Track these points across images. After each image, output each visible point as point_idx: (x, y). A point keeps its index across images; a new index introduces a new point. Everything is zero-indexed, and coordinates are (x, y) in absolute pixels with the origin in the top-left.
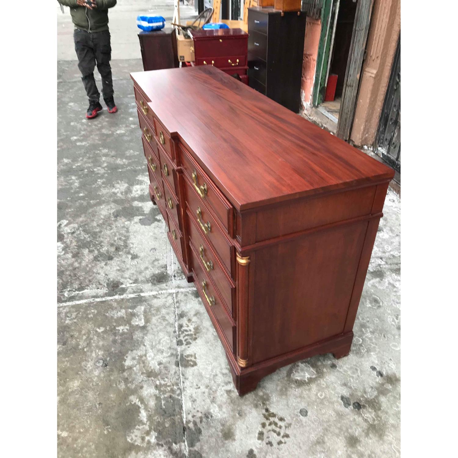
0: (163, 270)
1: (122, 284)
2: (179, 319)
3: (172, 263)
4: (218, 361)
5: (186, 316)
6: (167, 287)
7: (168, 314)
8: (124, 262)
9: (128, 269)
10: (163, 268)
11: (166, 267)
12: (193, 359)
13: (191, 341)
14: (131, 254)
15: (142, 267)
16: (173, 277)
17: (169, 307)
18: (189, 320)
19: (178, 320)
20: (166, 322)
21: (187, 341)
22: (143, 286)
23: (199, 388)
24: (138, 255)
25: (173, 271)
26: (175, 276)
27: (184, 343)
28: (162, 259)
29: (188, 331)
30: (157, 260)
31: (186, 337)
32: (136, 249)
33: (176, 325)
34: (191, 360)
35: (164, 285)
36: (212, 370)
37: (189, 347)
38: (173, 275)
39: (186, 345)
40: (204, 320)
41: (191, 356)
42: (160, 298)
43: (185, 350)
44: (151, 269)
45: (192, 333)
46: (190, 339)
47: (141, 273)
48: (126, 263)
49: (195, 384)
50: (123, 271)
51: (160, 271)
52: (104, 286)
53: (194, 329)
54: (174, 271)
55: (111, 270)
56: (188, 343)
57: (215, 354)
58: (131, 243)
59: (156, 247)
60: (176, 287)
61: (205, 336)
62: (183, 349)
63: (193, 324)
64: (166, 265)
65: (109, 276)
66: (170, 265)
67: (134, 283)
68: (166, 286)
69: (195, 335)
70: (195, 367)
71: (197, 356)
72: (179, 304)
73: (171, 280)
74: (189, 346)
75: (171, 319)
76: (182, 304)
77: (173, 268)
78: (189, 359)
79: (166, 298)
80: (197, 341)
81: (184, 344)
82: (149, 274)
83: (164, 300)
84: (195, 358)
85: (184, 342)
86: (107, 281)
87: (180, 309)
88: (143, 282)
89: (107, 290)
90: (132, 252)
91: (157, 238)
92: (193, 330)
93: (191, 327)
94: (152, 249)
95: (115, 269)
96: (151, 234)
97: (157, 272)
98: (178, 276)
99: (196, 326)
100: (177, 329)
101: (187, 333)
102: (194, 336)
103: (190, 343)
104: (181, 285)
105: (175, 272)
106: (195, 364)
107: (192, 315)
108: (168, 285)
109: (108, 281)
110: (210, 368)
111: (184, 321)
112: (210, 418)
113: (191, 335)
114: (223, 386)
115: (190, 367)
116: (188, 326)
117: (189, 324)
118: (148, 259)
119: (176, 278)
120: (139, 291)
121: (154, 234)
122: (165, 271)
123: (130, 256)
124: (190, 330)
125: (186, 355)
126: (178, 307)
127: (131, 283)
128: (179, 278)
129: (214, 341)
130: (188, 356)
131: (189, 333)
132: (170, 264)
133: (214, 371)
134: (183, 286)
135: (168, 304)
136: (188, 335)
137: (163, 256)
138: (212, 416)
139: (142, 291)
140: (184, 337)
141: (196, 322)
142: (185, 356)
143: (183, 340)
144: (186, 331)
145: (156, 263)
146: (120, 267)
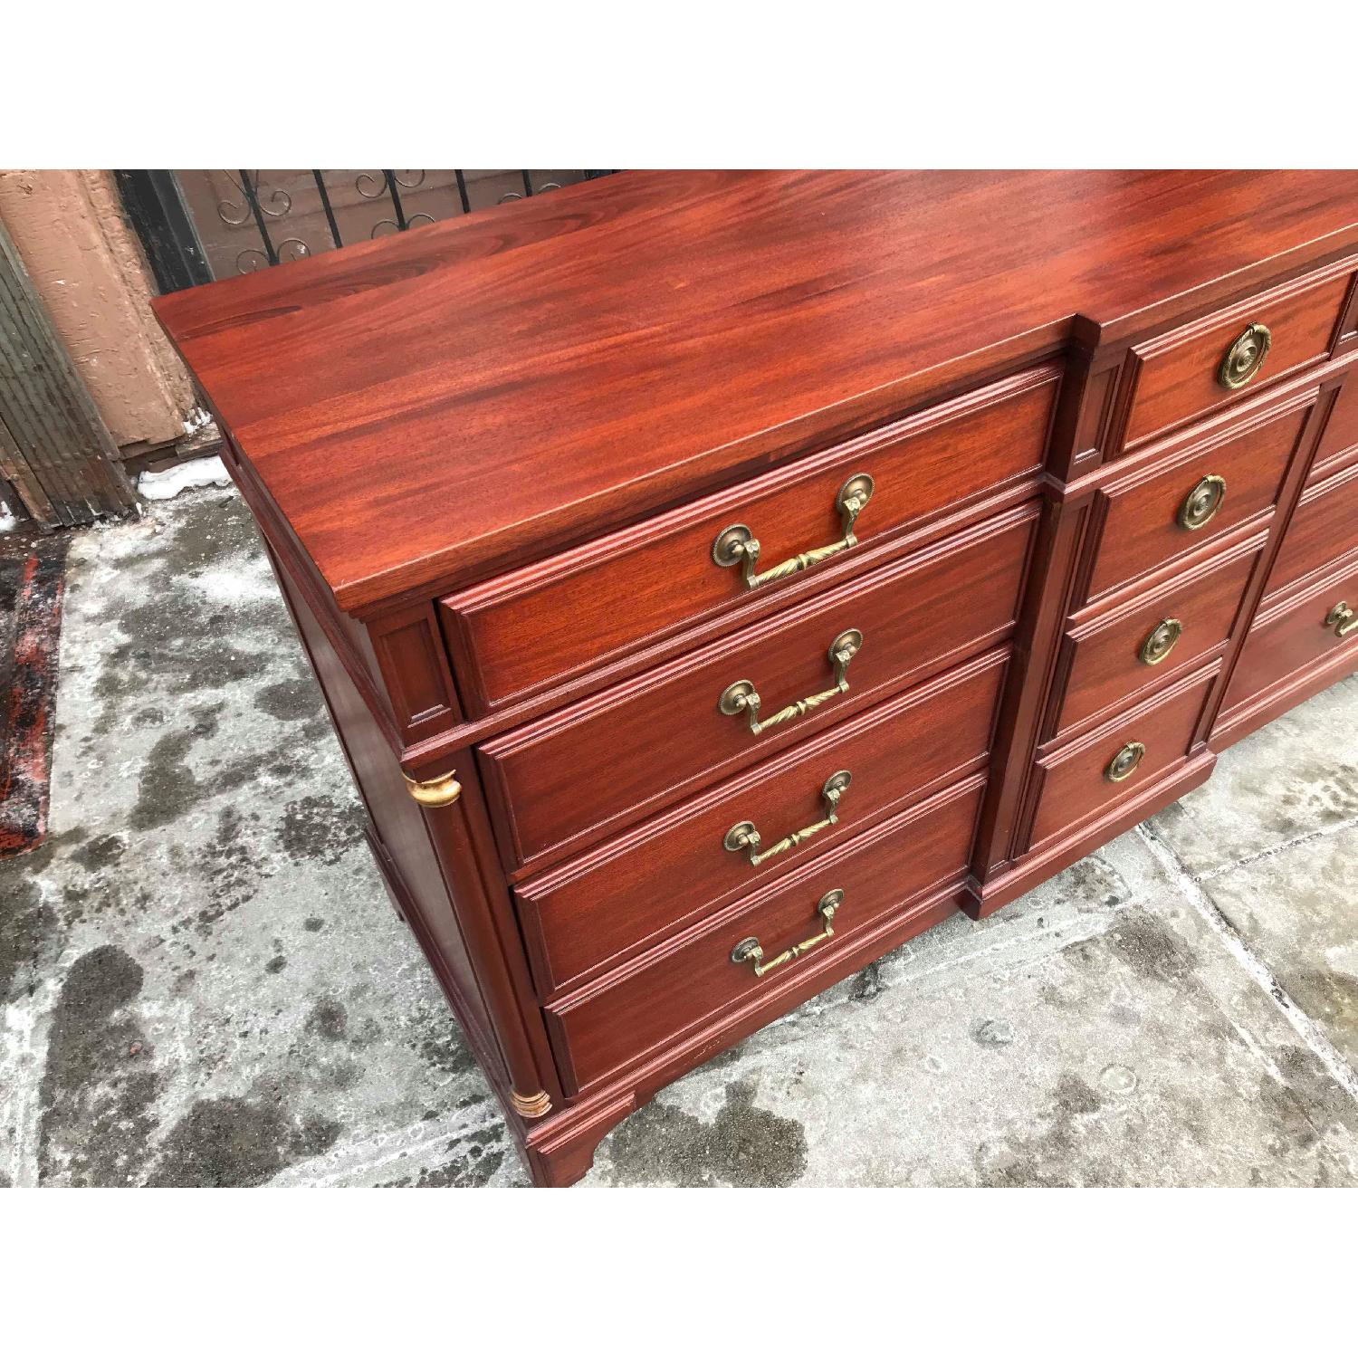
0: (1098, 953)
1: (1267, 1079)
2: (1303, 828)
3: (1042, 931)
5: (1279, 815)
6: (1182, 911)
7: (1304, 865)
8: (1130, 1130)
9: (1168, 1094)
10: (1086, 957)
11: (1080, 952)
14: (1064, 1121)
15: (1124, 1037)
16: (1119, 907)
17: (1270, 872)
18: (1289, 801)
19: (1309, 830)
20: (1342, 858)
22: (1222, 996)
24: (1054, 1085)
25: (1085, 916)
26: (1114, 901)
28: (1033, 980)
29: (1334, 793)
30: (1050, 995)
32: (1012, 1114)
33: (1330, 829)
35: (1173, 922)
38: (1107, 909)
40: (1260, 766)
42: (1251, 916)
44: (1118, 999)
45: (1331, 783)
47: (1159, 1031)
48: (1137, 1121)
50: (1194, 1106)
51: (1115, 960)
52: (1320, 1155)
53: (1313, 781)
54: (1089, 911)
55: (1215, 1169)
58: (977, 1160)
59: (963, 1032)
60: (1165, 881)
63: (1297, 788)
64: (1066, 950)
65: (1256, 1164)
66: (1057, 935)
67: (1231, 1033)
68: (1174, 914)
69: (1332, 773)
72: (1237, 847)
73: (1138, 907)
75: (1319, 852)
76: (1233, 839)
77: (1071, 922)
79: (1237, 896)
80: (1351, 764)
82: (1147, 995)
83: (1249, 898)
86: (1290, 1155)
87: (1259, 839)
88: (1206, 1000)
89: (1335, 1132)
90: (1044, 1128)
91: (899, 1051)
92: (1320, 783)
93: (1313, 788)
94: (994, 1042)
95: (1199, 1154)
96: (866, 1091)
97: (1126, 969)
98: (1110, 887)
100: (1346, 823)
101: (1343, 793)
102: (1339, 775)
105: (1093, 905)
107: (1267, 800)
108: (1168, 911)
109: (1285, 1148)
111: (1302, 812)
113: (1340, 782)
116: (1315, 798)
117: (1305, 797)
118: (1061, 1034)
119: (1119, 894)
120: (1258, 1002)
121: (863, 1076)
122: (1102, 945)
123: (1080, 1122)
124: (1326, 789)
126: (1256, 847)
127: (1242, 1042)
128: (1119, 884)
131: (1336, 789)
132: (1055, 939)
135: (1263, 881)
136: (1347, 789)
137: (1012, 981)
139: (1254, 991)
141: (1284, 783)
144: (1335, 798)
145: (1071, 992)
146: (1174, 1138)
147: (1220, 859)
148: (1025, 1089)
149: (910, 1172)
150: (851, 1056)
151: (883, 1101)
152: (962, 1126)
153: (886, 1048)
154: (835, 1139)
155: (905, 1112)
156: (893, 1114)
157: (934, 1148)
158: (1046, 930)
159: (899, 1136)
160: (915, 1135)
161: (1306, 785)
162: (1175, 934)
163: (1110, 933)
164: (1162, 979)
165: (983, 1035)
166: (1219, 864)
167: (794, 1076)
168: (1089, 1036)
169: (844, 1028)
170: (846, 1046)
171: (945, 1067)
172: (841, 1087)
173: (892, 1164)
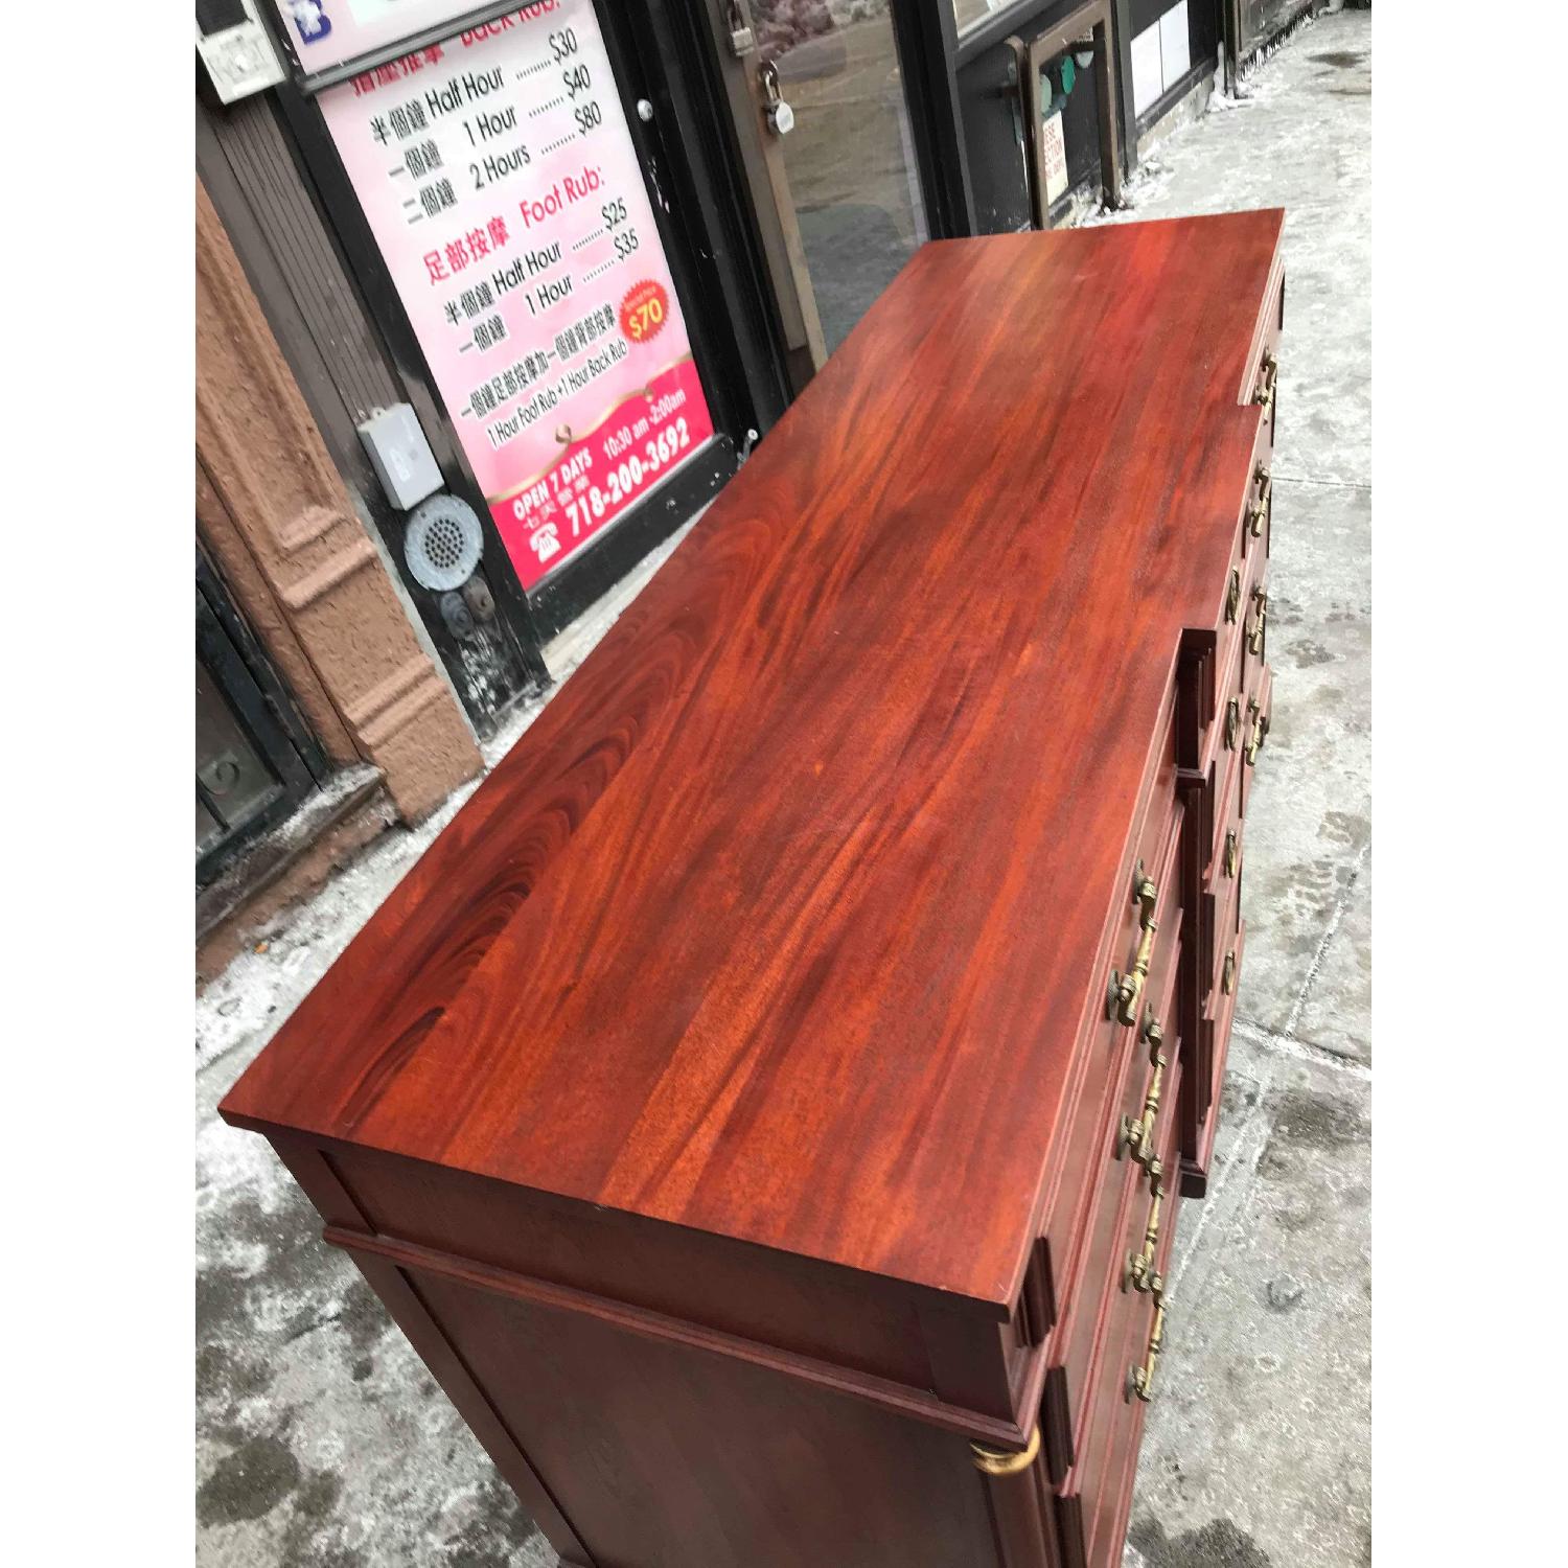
0: (1284, 1154)
2: (1315, 938)
3: (1226, 1169)
4: (1270, 801)
5: (1290, 938)
6: (1303, 1070)
7: (1344, 969)
10: (1280, 1165)
11: (1269, 1164)
12: (1330, 828)
13: (1313, 868)
16: (1259, 1100)
17: (1329, 991)
18: (1285, 921)
19: (1320, 936)
21: (1322, 872)
23: (1346, 773)
25: (1244, 1130)
26: (1251, 1099)
27: (1333, 871)
28: (1263, 1217)
29: (1307, 894)
30: (1289, 1222)
31: (1319, 881)
33: (1332, 926)
34: (1338, 827)
35: (1307, 1084)
36: (1297, 789)
37: (1327, 856)
38: (1252, 1109)
39: (1331, 864)
41: (1330, 836)
42: (1351, 1038)
43: (1340, 855)
44: (1336, 1185)
45: (1298, 887)
46: (1309, 872)
49: (1354, 782)
51: (1302, 1152)
53: (1285, 894)
54: (1243, 1121)
56: (1324, 866)
57: (1267, 817)
59: (1261, 1313)
60: (1269, 1053)
61: (1264, 865)
62: (1348, 858)
63: (1280, 906)
64: (1259, 1170)
66: (1241, 1161)
68: (1302, 1077)
69: (1291, 878)
70: (1334, 810)
71: (1318, 829)
72: (1288, 986)
73: (1272, 1091)
74: (1325, 860)
75: (1343, 951)
76: (1280, 981)
77: (1239, 1142)
78: (1340, 832)
79: (1327, 1028)
80: (1296, 862)
81: (1335, 867)
82: (1351, 1164)
83: (1336, 1024)
84: (1322, 827)
85: (1334, 873)
87: (1296, 968)
91: (1230, 1375)
92: (1291, 893)
93: (1290, 900)
94: (1292, 1301)
96: (1242, 1437)
97: (1316, 1153)
98: (1238, 1088)
99: (1275, 899)
100: (1338, 914)
101: (1313, 891)
102: (1296, 877)
103: (1317, 863)
104: (1247, 1050)
105: (1240, 1114)
106: (1330, 817)
107: (1270, 932)
108: (1294, 1078)
110: (1296, 797)
111: (1302, 925)
112: (1351, 725)
113: (1302, 882)
114: (1290, 757)
115: (1348, 815)
116: (1300, 907)
117: (1293, 911)
118: (1329, 1250)
119: (1249, 1089)
121: (1225, 1427)
122: (1281, 1144)
124: (1299, 894)
125: (1345, 844)
126: (1300, 976)
128: (1241, 1080)
129: (1250, 844)
130: (1340, 838)
131: (1305, 889)
132: (1242, 1167)
133: (1292, 787)
134: (1243, 1044)
135: (1331, 1002)
136: (1312, 885)
137: (1250, 1232)
138: (1347, 725)
140: (1329, 884)
141: (1267, 908)
142: (1347, 841)
143: (1332, 880)
144: (1311, 898)
145: (1300, 1206)
147: (1287, 1004)
148: (1352, 1324)
149: (1346, 1484)
150: (1198, 1414)
151: (1264, 1435)
152: (1342, 1402)
153: (1218, 1380)
154: (1263, 1506)
155: (1289, 1430)
156: (1282, 1440)
157: (1341, 1443)
158: (1229, 1164)
159: (1307, 1457)
160: (1318, 1445)
161: (1284, 901)
162: (1317, 1094)
163: (1275, 1129)
164: (1348, 1142)
165: (1278, 1302)
166: (1290, 1009)
167: (1173, 1476)
168: (1350, 1235)
169: (1168, 1387)
170: (1186, 1408)
171: (1278, 1359)
172: (1220, 1452)
173: (1325, 1489)
